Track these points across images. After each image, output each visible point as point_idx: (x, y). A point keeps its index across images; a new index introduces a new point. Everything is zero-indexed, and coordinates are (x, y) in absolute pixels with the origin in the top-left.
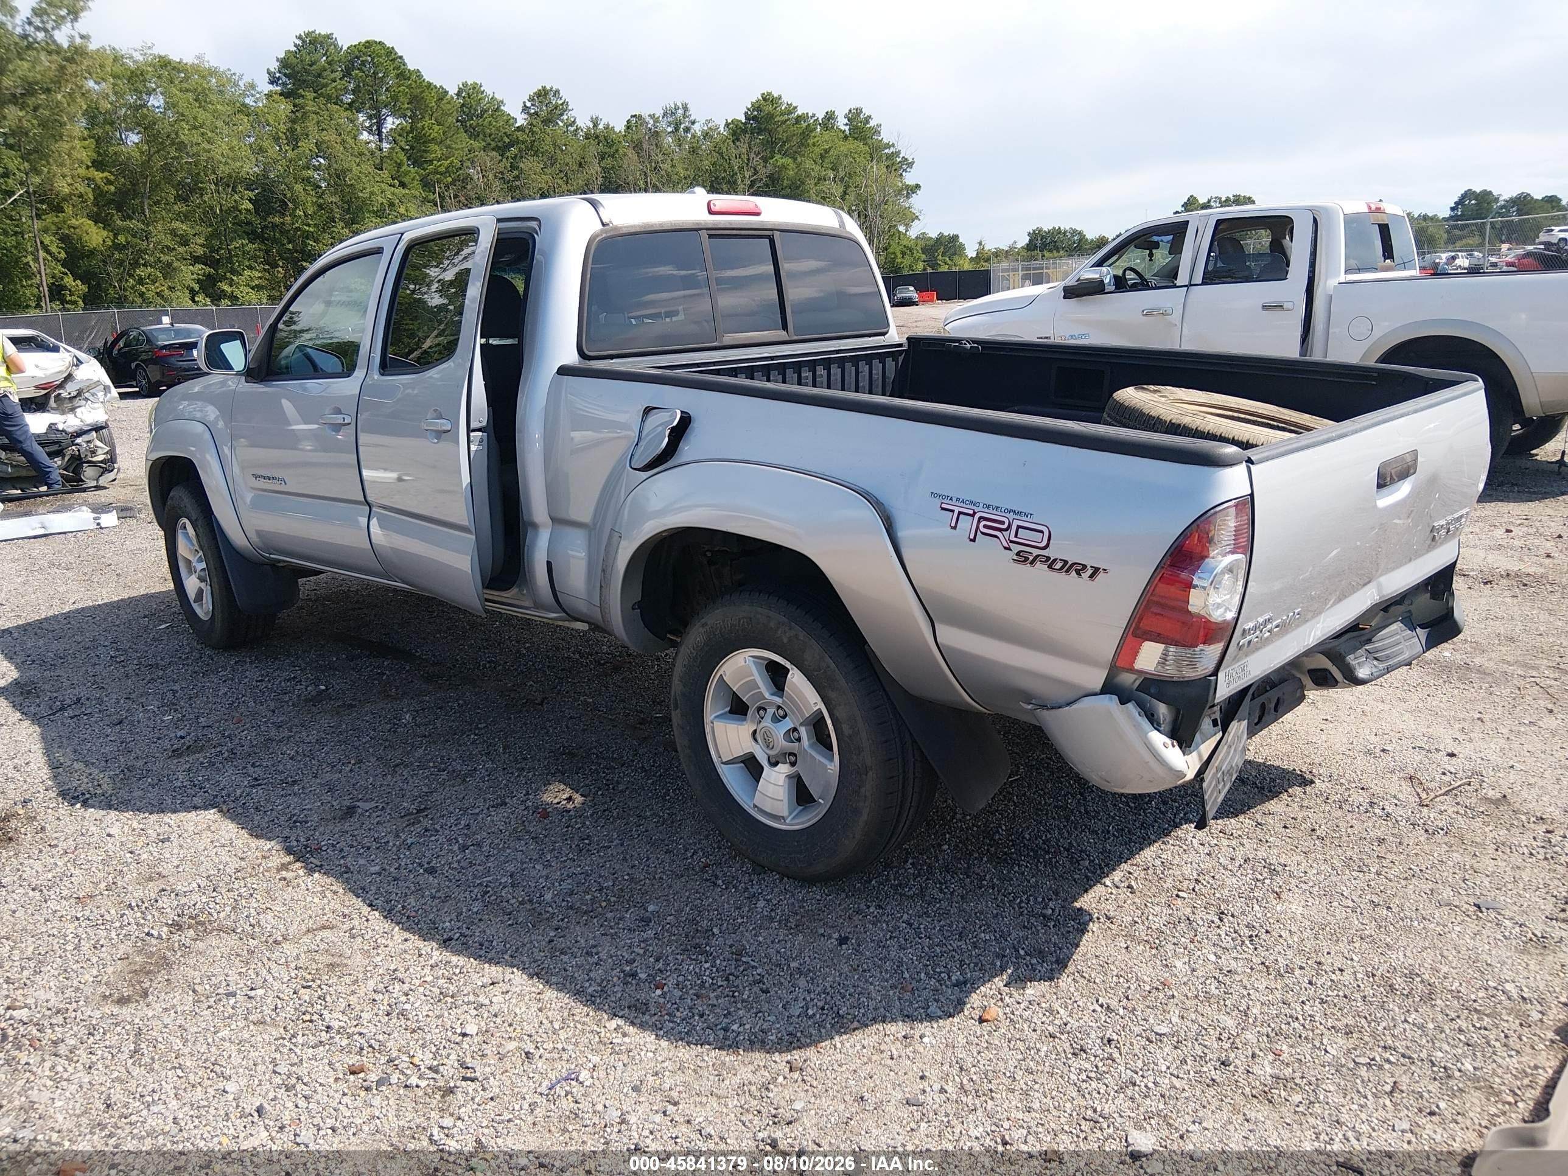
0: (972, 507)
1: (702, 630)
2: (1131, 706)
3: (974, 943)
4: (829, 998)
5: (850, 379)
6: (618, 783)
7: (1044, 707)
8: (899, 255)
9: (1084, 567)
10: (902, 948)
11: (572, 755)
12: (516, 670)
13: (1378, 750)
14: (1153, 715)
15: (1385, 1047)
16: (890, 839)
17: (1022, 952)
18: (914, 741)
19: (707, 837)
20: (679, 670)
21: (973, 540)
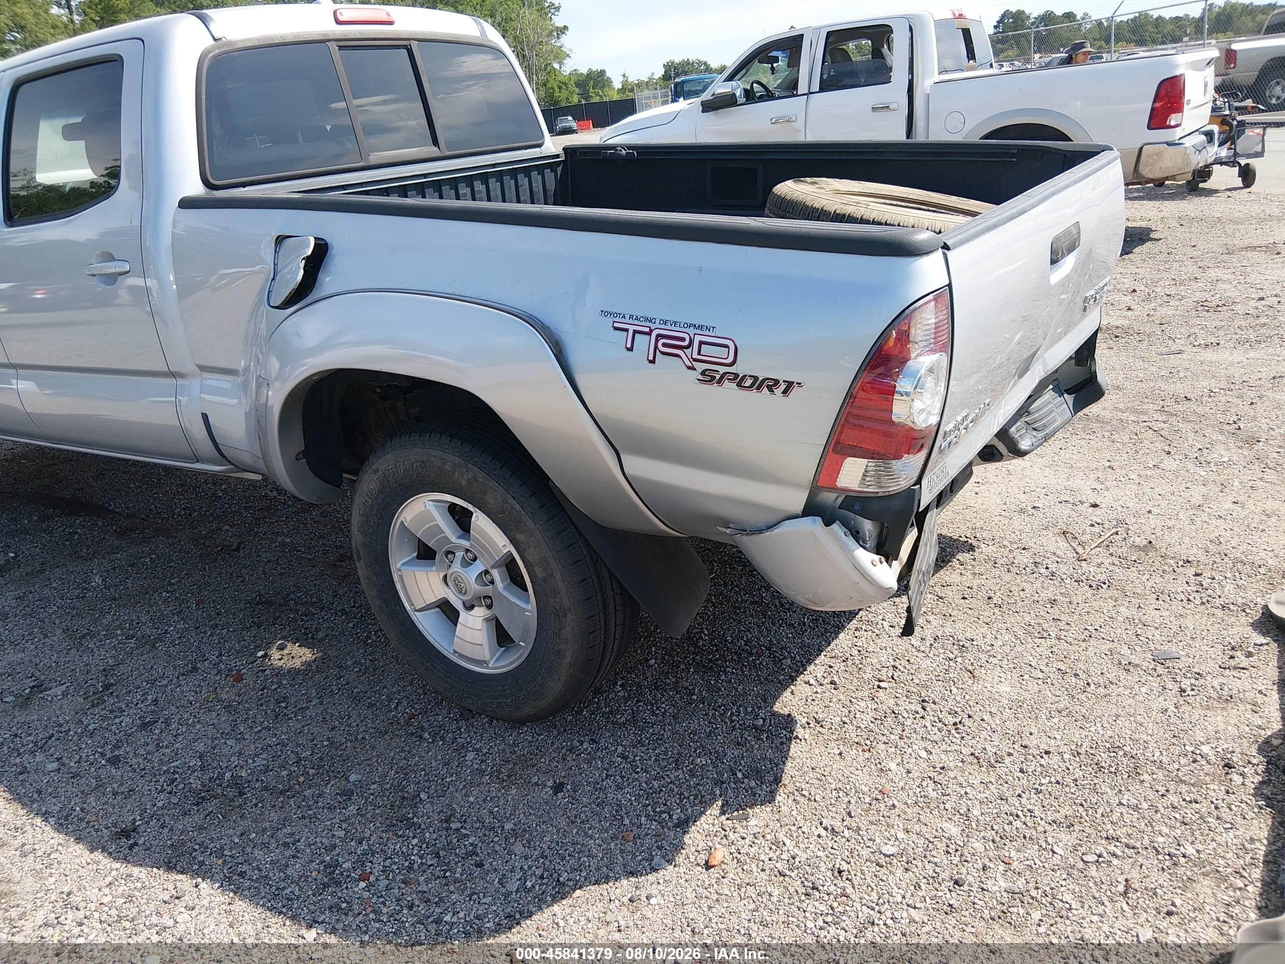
0: (648, 324)
1: (374, 477)
2: (836, 527)
3: (690, 770)
4: (547, 863)
5: (511, 191)
6: (317, 630)
7: (743, 531)
8: (557, 90)
9: (777, 382)
10: (619, 788)
11: (269, 603)
12: (212, 514)
13: (1029, 508)
14: (858, 532)
15: (1107, 838)
16: (598, 672)
17: (740, 775)
18: (612, 575)
19: (411, 684)
20: (356, 519)
21: (653, 362)
